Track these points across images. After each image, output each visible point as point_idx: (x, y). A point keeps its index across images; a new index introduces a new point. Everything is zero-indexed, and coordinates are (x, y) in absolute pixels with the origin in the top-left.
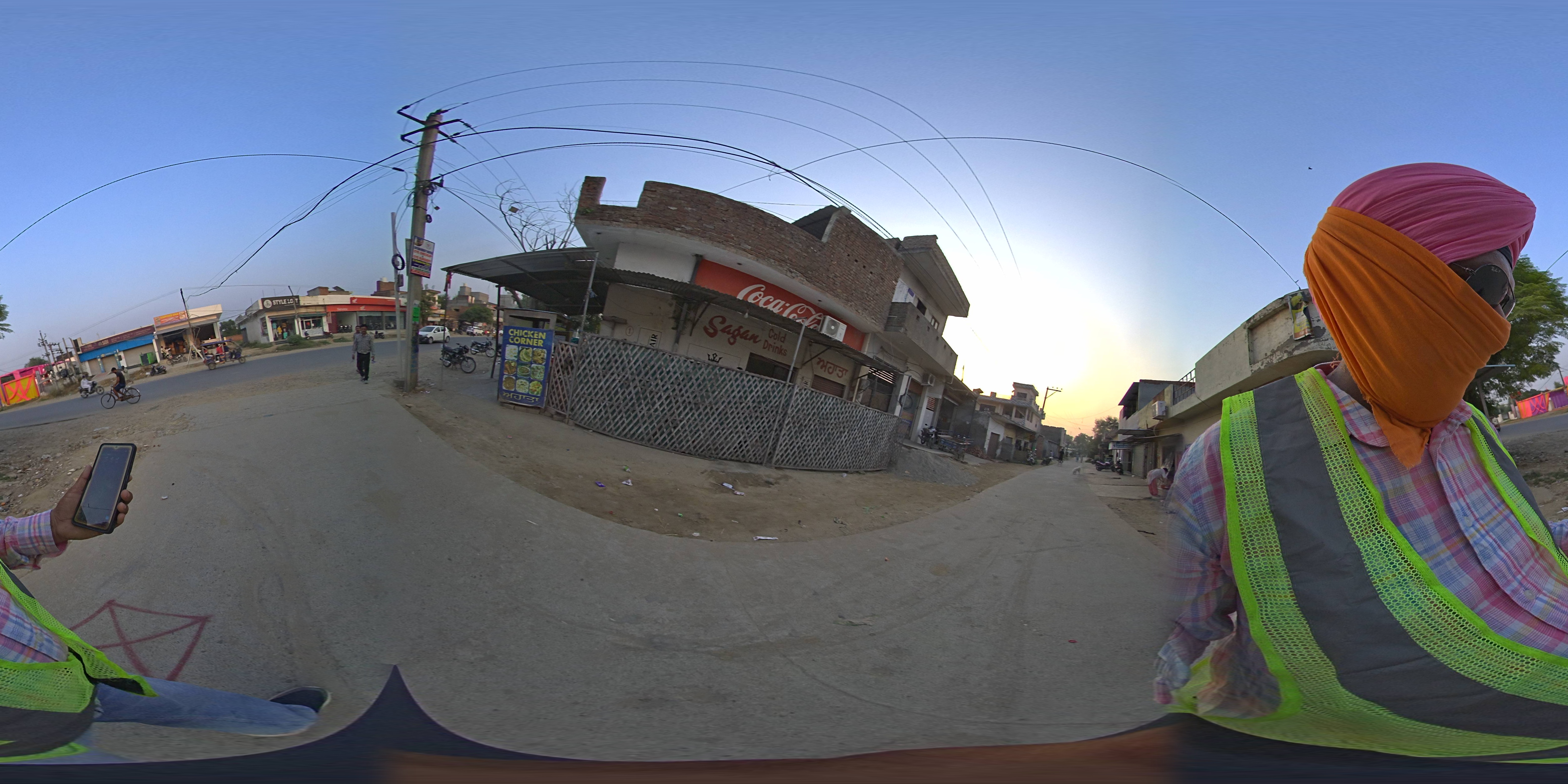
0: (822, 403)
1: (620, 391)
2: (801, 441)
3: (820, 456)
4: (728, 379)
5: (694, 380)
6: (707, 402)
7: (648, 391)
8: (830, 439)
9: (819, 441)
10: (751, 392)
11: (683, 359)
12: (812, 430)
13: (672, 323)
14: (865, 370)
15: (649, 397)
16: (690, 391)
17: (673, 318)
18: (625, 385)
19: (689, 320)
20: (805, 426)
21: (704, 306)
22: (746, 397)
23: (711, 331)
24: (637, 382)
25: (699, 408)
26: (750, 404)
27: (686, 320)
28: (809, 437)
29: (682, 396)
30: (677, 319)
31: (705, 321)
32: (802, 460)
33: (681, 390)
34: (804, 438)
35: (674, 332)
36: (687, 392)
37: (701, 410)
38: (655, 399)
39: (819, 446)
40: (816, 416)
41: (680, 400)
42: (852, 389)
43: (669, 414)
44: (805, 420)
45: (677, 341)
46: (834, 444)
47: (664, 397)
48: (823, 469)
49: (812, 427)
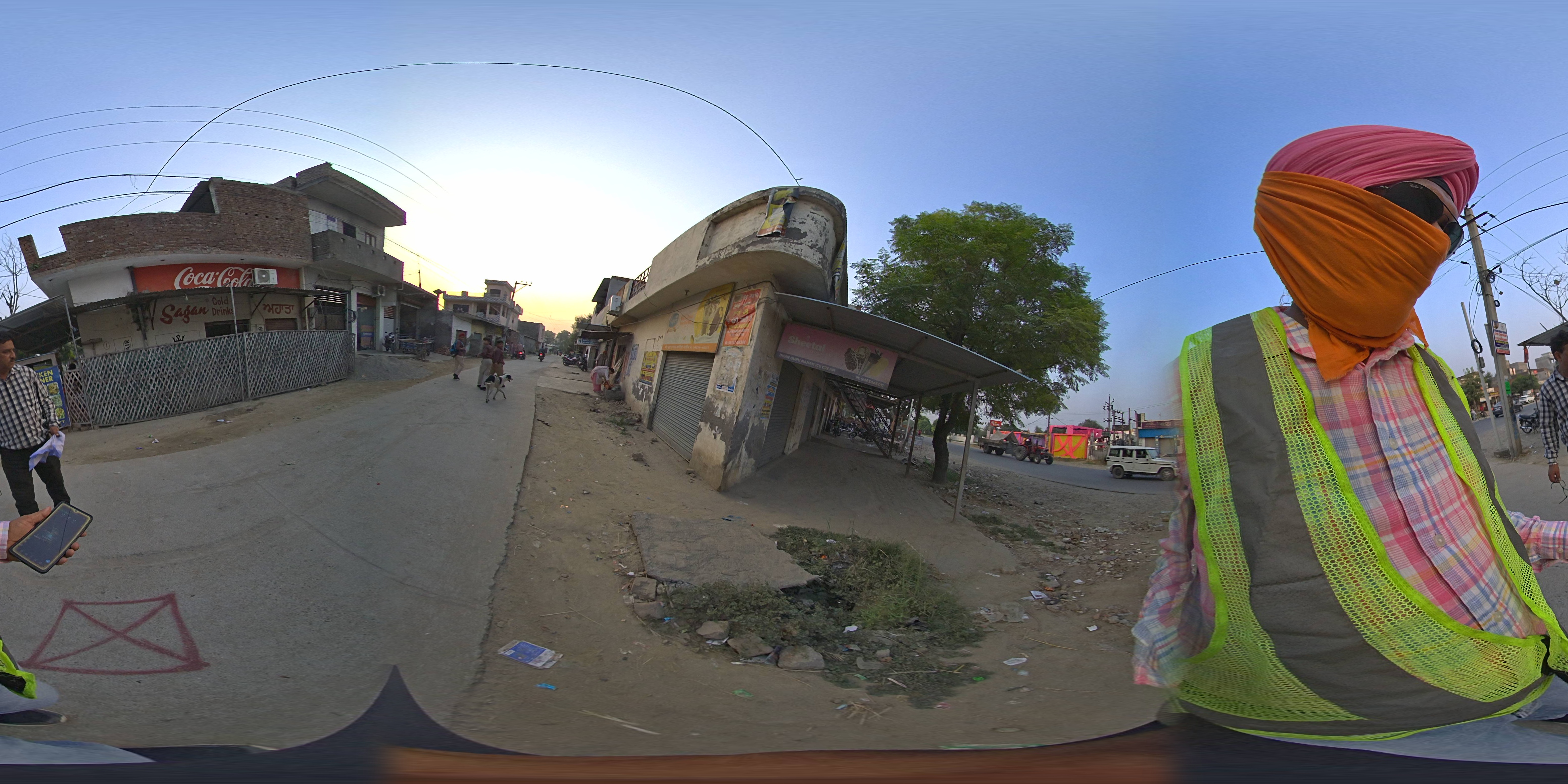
0: (270, 339)
1: (122, 389)
2: (265, 373)
3: (284, 380)
4: (192, 349)
5: (169, 360)
6: (184, 370)
7: (141, 381)
8: (287, 364)
9: (278, 368)
10: (213, 350)
11: (155, 349)
12: (270, 362)
13: (136, 326)
14: (310, 300)
15: (144, 384)
16: (170, 368)
17: (135, 322)
18: (124, 383)
19: (147, 318)
20: (264, 360)
21: (153, 304)
22: (211, 356)
23: (167, 319)
24: (131, 377)
25: (180, 378)
26: (215, 359)
27: (145, 319)
28: (270, 368)
29: (166, 373)
30: (137, 321)
31: (159, 314)
32: (271, 388)
33: (163, 370)
34: (266, 370)
35: (140, 331)
36: (167, 369)
37: (183, 378)
38: (148, 383)
39: (280, 373)
40: (269, 350)
41: (166, 377)
43: (162, 390)
44: (261, 356)
45: (145, 338)
46: (292, 367)
47: (154, 380)
48: (290, 390)
49: (269, 359)
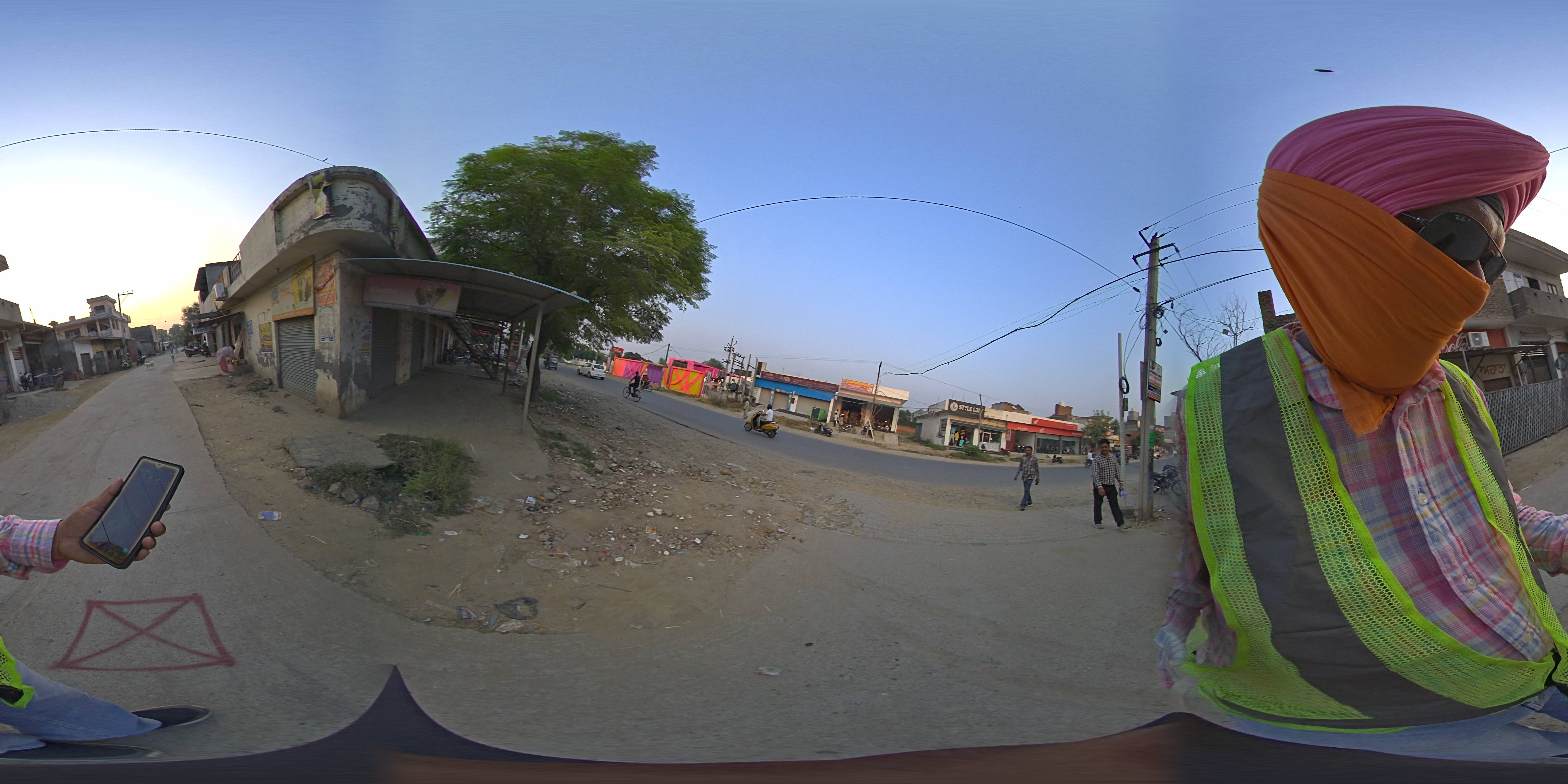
0: (1503, 398)
2: (1504, 431)
3: (1522, 434)
8: (1522, 420)
9: (1515, 425)
12: (1506, 420)
14: (1518, 357)
20: (1501, 419)
28: (1507, 426)
32: (1512, 444)
34: (1504, 428)
39: (1517, 428)
40: (1504, 409)
42: (1516, 376)
44: (1498, 415)
46: (1526, 422)
48: (1529, 443)
49: (1505, 417)
